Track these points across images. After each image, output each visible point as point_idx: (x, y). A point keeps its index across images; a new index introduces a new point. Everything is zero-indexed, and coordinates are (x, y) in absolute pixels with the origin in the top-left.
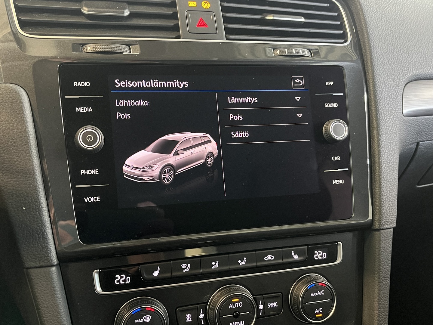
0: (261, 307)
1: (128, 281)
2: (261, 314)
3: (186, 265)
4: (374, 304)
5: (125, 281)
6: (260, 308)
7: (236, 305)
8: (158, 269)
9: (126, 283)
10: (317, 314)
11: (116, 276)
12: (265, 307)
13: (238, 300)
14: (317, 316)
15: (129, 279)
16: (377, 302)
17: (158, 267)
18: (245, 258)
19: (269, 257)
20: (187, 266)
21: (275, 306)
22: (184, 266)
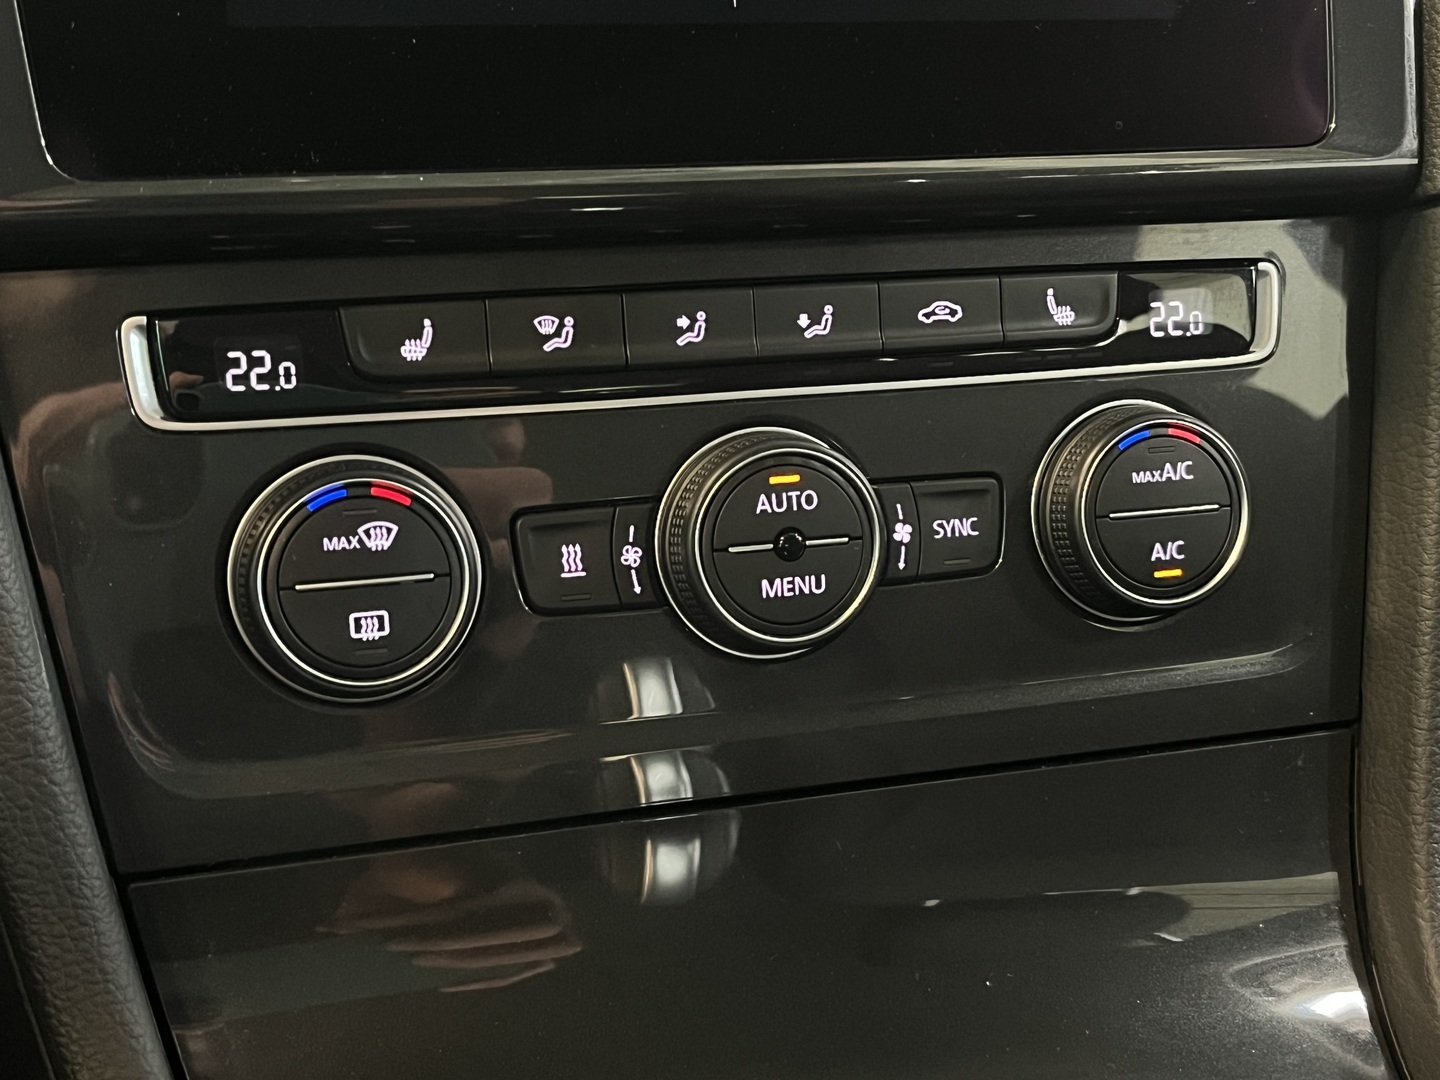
0: (903, 533)
1: (288, 381)
2: (901, 565)
3: (557, 321)
4: (1419, 536)
5: (271, 377)
6: (897, 537)
7: (789, 499)
8: (425, 331)
9: (278, 388)
10: (1161, 565)
11: (232, 355)
12: (921, 532)
13: (795, 478)
14: (1158, 575)
15: (293, 371)
16: (1434, 526)
17: (427, 322)
18: (829, 309)
19: (941, 310)
20: (561, 325)
21: (965, 534)
22: (546, 325)
